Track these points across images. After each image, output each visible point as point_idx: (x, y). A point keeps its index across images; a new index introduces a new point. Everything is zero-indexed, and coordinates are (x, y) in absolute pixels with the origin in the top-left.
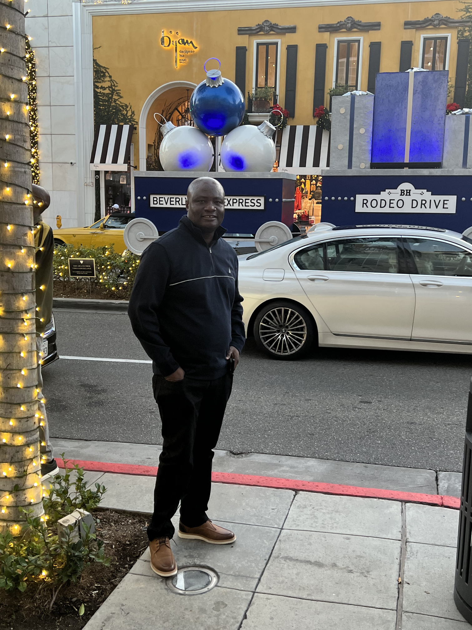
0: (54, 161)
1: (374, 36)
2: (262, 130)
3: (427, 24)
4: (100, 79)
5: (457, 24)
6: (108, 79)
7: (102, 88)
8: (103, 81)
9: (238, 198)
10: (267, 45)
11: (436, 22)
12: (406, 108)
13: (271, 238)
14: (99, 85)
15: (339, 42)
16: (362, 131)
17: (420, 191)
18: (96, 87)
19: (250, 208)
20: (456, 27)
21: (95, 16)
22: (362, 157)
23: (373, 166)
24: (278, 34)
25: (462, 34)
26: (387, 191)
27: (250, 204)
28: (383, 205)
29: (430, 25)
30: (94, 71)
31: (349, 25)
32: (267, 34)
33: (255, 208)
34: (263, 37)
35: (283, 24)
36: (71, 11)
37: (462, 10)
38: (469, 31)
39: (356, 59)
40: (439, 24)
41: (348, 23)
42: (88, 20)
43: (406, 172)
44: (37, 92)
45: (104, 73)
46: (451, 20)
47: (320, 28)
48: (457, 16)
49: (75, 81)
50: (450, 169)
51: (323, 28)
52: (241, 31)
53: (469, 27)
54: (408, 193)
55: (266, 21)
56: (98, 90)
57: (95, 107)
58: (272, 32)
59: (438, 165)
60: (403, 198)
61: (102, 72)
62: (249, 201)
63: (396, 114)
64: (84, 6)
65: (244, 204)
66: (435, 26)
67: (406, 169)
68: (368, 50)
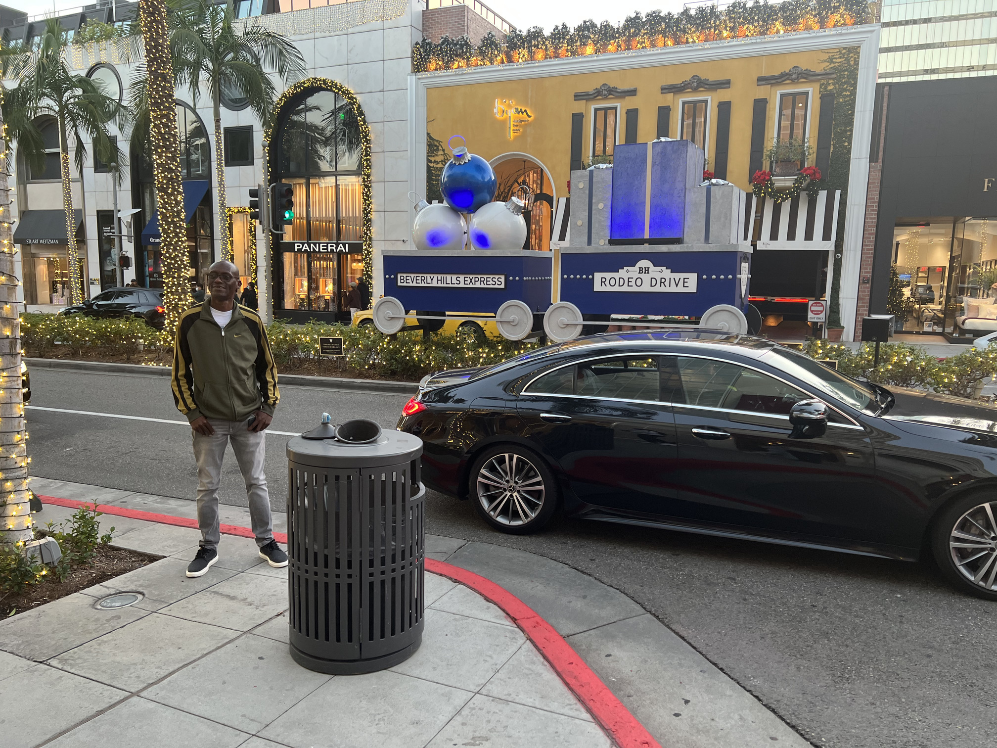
0: (387, 239)
1: (723, 95)
2: (508, 207)
3: (783, 79)
4: (433, 153)
5: (819, 77)
6: (441, 152)
7: (435, 162)
8: (437, 155)
9: (479, 276)
10: (606, 110)
11: (793, 77)
12: (645, 181)
13: (511, 318)
14: (432, 159)
15: (684, 103)
16: (601, 206)
17: (659, 269)
18: (429, 161)
19: (491, 286)
20: (818, 81)
21: (429, 89)
22: (602, 233)
23: (611, 242)
24: (617, 97)
25: (826, 88)
26: (626, 268)
27: (491, 282)
28: (621, 284)
29: (787, 79)
30: (428, 145)
31: (695, 84)
32: (605, 98)
33: (496, 286)
34: (602, 102)
35: (623, 86)
36: (406, 84)
37: (825, 61)
38: (834, 84)
39: (703, 120)
40: (798, 78)
41: (694, 82)
42: (423, 92)
43: (646, 248)
44: (372, 167)
45: (438, 147)
46: (812, 73)
47: (662, 89)
48: (819, 68)
49: (409, 155)
50: (690, 245)
51: (666, 90)
52: (578, 97)
53: (833, 79)
54: (647, 270)
55: (604, 85)
56: (431, 165)
57: (427, 182)
58: (610, 96)
59: (679, 241)
60: (642, 276)
61: (436, 146)
62: (490, 279)
63: (635, 188)
64: (419, 79)
65: (485, 282)
66: (793, 80)
67: (646, 245)
68: (716, 110)
